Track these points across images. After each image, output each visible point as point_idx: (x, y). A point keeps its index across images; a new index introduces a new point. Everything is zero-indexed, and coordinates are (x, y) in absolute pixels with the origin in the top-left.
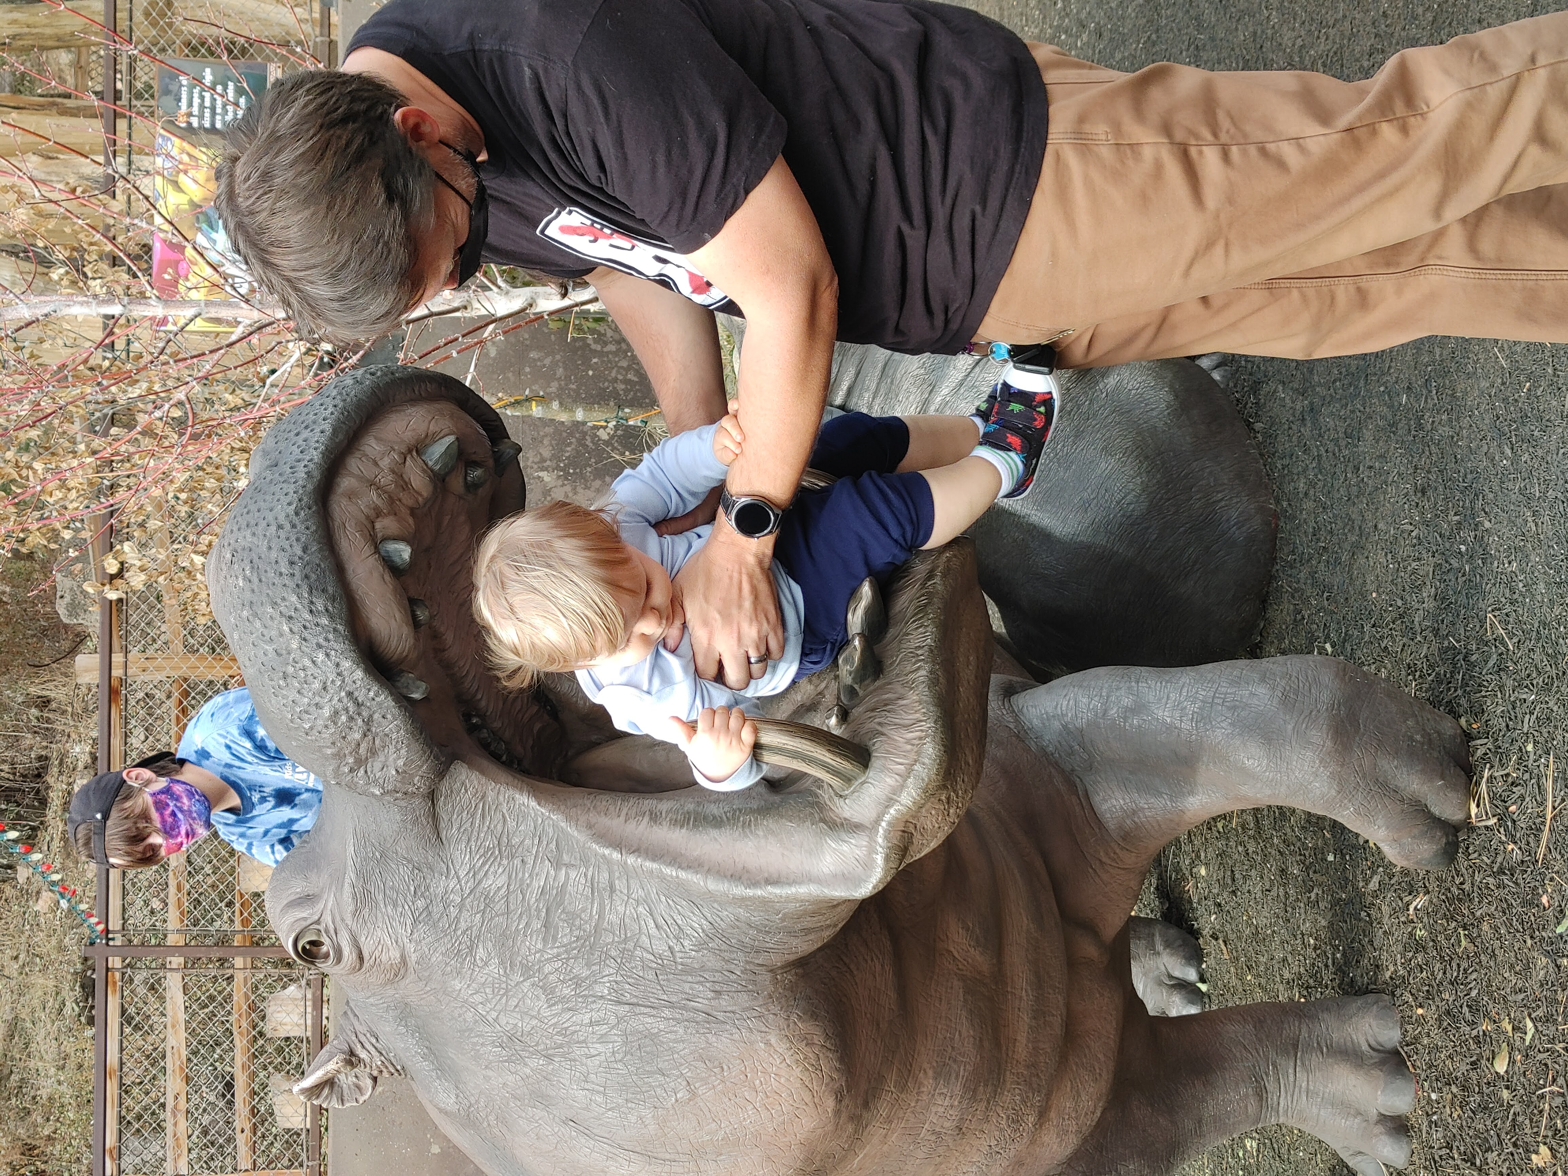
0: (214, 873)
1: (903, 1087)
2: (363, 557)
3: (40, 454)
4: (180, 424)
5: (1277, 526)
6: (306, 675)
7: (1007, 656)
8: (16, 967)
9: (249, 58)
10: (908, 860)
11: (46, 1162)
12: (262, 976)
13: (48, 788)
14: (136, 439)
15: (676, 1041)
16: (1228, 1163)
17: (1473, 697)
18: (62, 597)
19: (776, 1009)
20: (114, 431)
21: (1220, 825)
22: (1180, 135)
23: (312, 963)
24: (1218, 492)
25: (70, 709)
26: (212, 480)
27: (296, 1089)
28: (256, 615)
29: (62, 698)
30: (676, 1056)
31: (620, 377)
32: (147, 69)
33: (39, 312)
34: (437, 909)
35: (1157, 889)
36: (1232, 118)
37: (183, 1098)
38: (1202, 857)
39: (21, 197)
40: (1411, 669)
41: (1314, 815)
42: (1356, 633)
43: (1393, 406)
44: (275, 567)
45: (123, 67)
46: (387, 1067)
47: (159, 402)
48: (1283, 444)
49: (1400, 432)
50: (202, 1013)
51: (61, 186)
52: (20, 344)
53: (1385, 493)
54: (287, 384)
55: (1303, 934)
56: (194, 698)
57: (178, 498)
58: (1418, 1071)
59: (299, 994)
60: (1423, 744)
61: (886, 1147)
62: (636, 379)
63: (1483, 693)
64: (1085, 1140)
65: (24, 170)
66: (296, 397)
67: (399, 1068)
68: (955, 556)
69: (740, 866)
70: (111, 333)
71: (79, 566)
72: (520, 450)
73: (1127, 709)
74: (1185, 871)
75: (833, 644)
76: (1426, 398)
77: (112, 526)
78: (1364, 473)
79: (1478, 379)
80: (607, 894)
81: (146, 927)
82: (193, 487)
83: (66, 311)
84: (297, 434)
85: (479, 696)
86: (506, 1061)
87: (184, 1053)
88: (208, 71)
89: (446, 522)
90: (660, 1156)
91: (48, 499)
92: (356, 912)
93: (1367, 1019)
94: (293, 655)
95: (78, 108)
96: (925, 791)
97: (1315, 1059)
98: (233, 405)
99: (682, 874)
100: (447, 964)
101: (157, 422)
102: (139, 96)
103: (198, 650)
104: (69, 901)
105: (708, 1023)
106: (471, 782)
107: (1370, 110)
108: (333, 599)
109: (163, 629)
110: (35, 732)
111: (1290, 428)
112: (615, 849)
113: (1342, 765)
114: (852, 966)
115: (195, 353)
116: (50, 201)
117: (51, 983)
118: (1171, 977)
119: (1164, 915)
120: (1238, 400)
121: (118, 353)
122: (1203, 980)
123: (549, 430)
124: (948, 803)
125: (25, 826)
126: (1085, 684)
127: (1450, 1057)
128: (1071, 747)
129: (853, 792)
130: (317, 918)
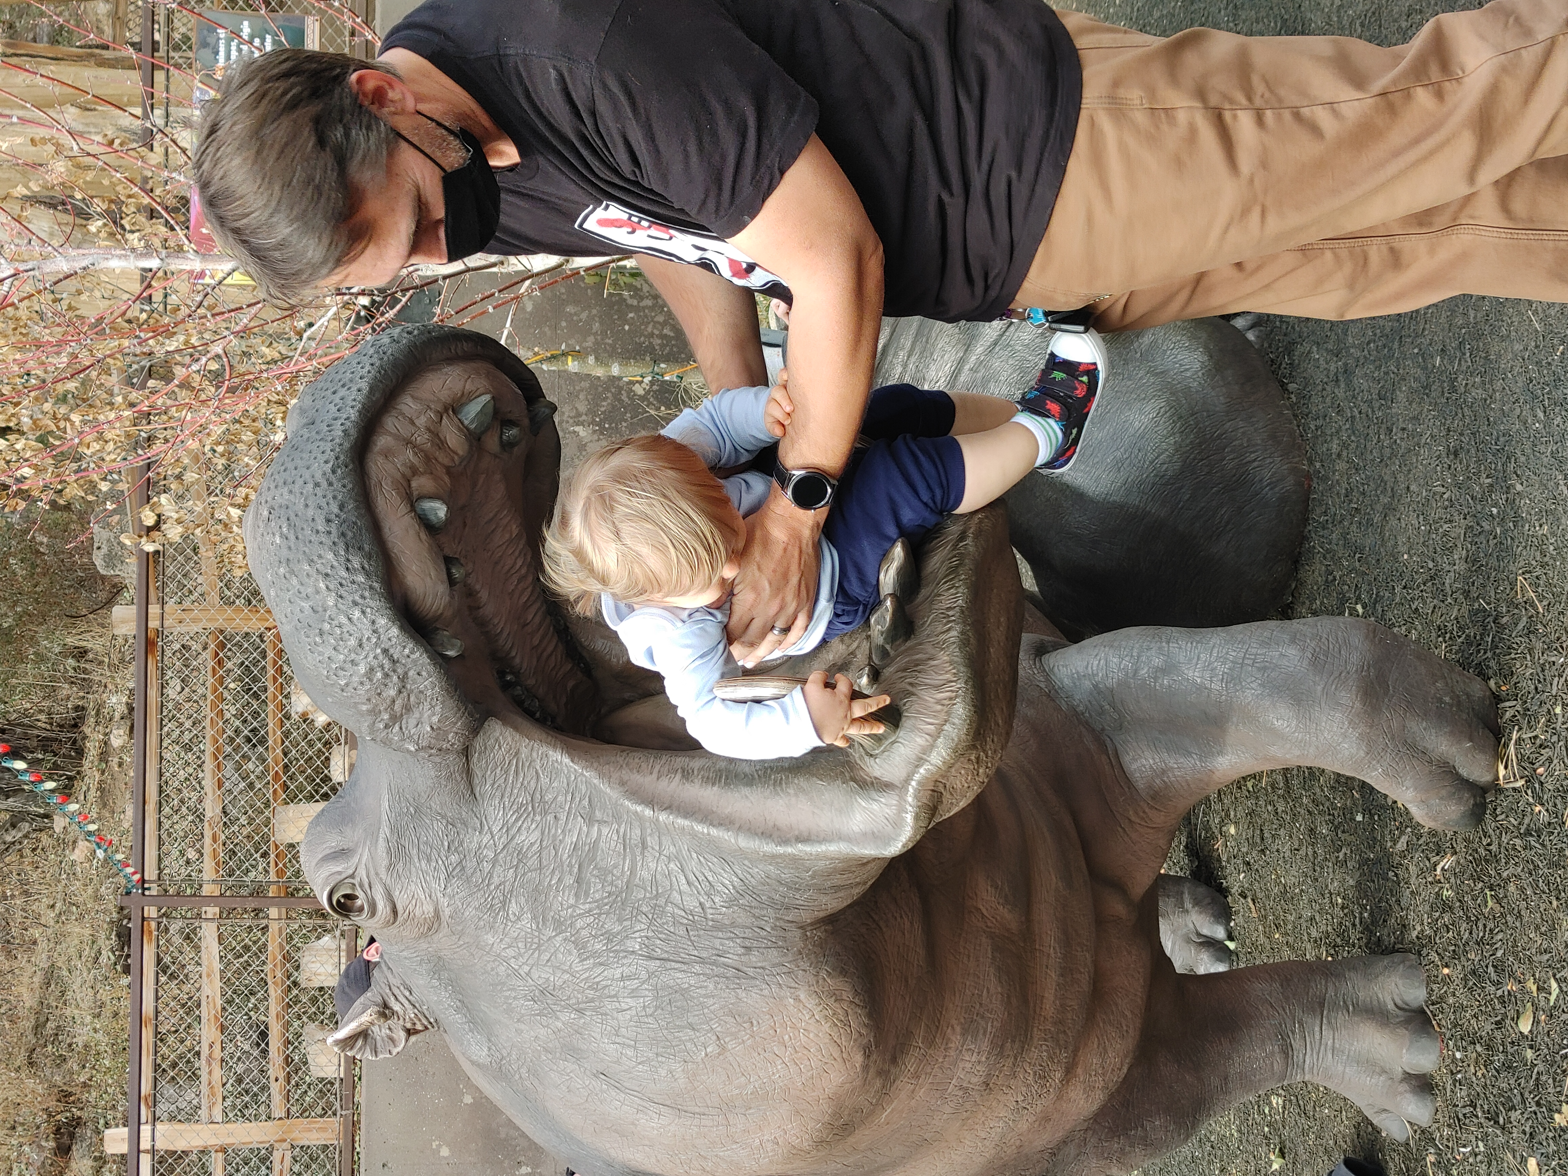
0: (250, 824)
1: (930, 1043)
2: (399, 515)
3: (78, 406)
4: (216, 378)
5: (1310, 486)
6: (342, 633)
7: (1039, 614)
8: (53, 915)
9: (287, 11)
10: (938, 819)
11: (82, 1109)
12: (296, 926)
13: (85, 738)
14: (173, 392)
15: (706, 996)
16: (1254, 1119)
17: (1503, 659)
18: (99, 548)
19: (805, 965)
20: (151, 383)
21: (1250, 784)
22: (1214, 100)
23: (347, 916)
24: (1252, 452)
25: (106, 660)
26: (249, 433)
27: (330, 1040)
28: (292, 572)
29: (100, 649)
30: (706, 1011)
31: (656, 332)
32: (185, 20)
33: (78, 265)
34: (470, 864)
35: (1186, 847)
36: (1267, 83)
37: (217, 1047)
38: (1232, 816)
39: (59, 149)
40: (1441, 630)
41: (1343, 776)
42: (1387, 594)
43: (1427, 368)
44: (312, 524)
45: (161, 18)
46: (420, 1020)
47: (197, 355)
48: (1317, 405)
49: (1433, 394)
50: (237, 964)
51: (98, 138)
52: (58, 296)
53: (1418, 455)
54: (325, 337)
55: (1331, 894)
56: (230, 650)
57: (215, 451)
58: (1443, 1030)
59: (333, 945)
60: (1451, 706)
61: (913, 1102)
62: (672, 334)
63: (1513, 656)
64: (1112, 1096)
65: (63, 122)
66: (332, 351)
67: (432, 1020)
68: (986, 517)
69: (771, 824)
70: (149, 286)
71: (117, 518)
72: (554, 409)
73: (1158, 669)
74: (1214, 829)
75: (865, 606)
76: (1460, 360)
77: (149, 479)
78: (1397, 435)
79: (1512, 341)
80: (639, 850)
81: (181, 877)
82: (230, 440)
83: (104, 264)
84: (334, 393)
85: (513, 654)
86: (538, 1015)
87: (219, 1002)
88: (246, 23)
89: (481, 481)
90: (689, 1109)
91: (86, 451)
92: (390, 867)
93: (1393, 978)
94: (328, 613)
95: (116, 59)
96: (955, 751)
97: (1341, 1017)
98: (269, 358)
99: (714, 832)
100: (480, 919)
101: (194, 375)
102: (177, 48)
103: (234, 602)
104: (105, 851)
105: (738, 978)
106: (505, 739)
107: (1405, 75)
108: (369, 557)
109: (199, 581)
110: (72, 683)
111: (1324, 389)
112: (647, 806)
113: (1371, 727)
114: (881, 924)
115: (233, 307)
116: (89, 154)
117: (87, 932)
118: (1199, 935)
119: (1193, 873)
120: (1272, 361)
121: (155, 306)
122: (1231, 938)
123: (585, 384)
124: (978, 763)
125: (61, 776)
126: (1116, 644)
127: (1475, 1016)
128: (1102, 707)
129: (883, 752)
130: (351, 872)
